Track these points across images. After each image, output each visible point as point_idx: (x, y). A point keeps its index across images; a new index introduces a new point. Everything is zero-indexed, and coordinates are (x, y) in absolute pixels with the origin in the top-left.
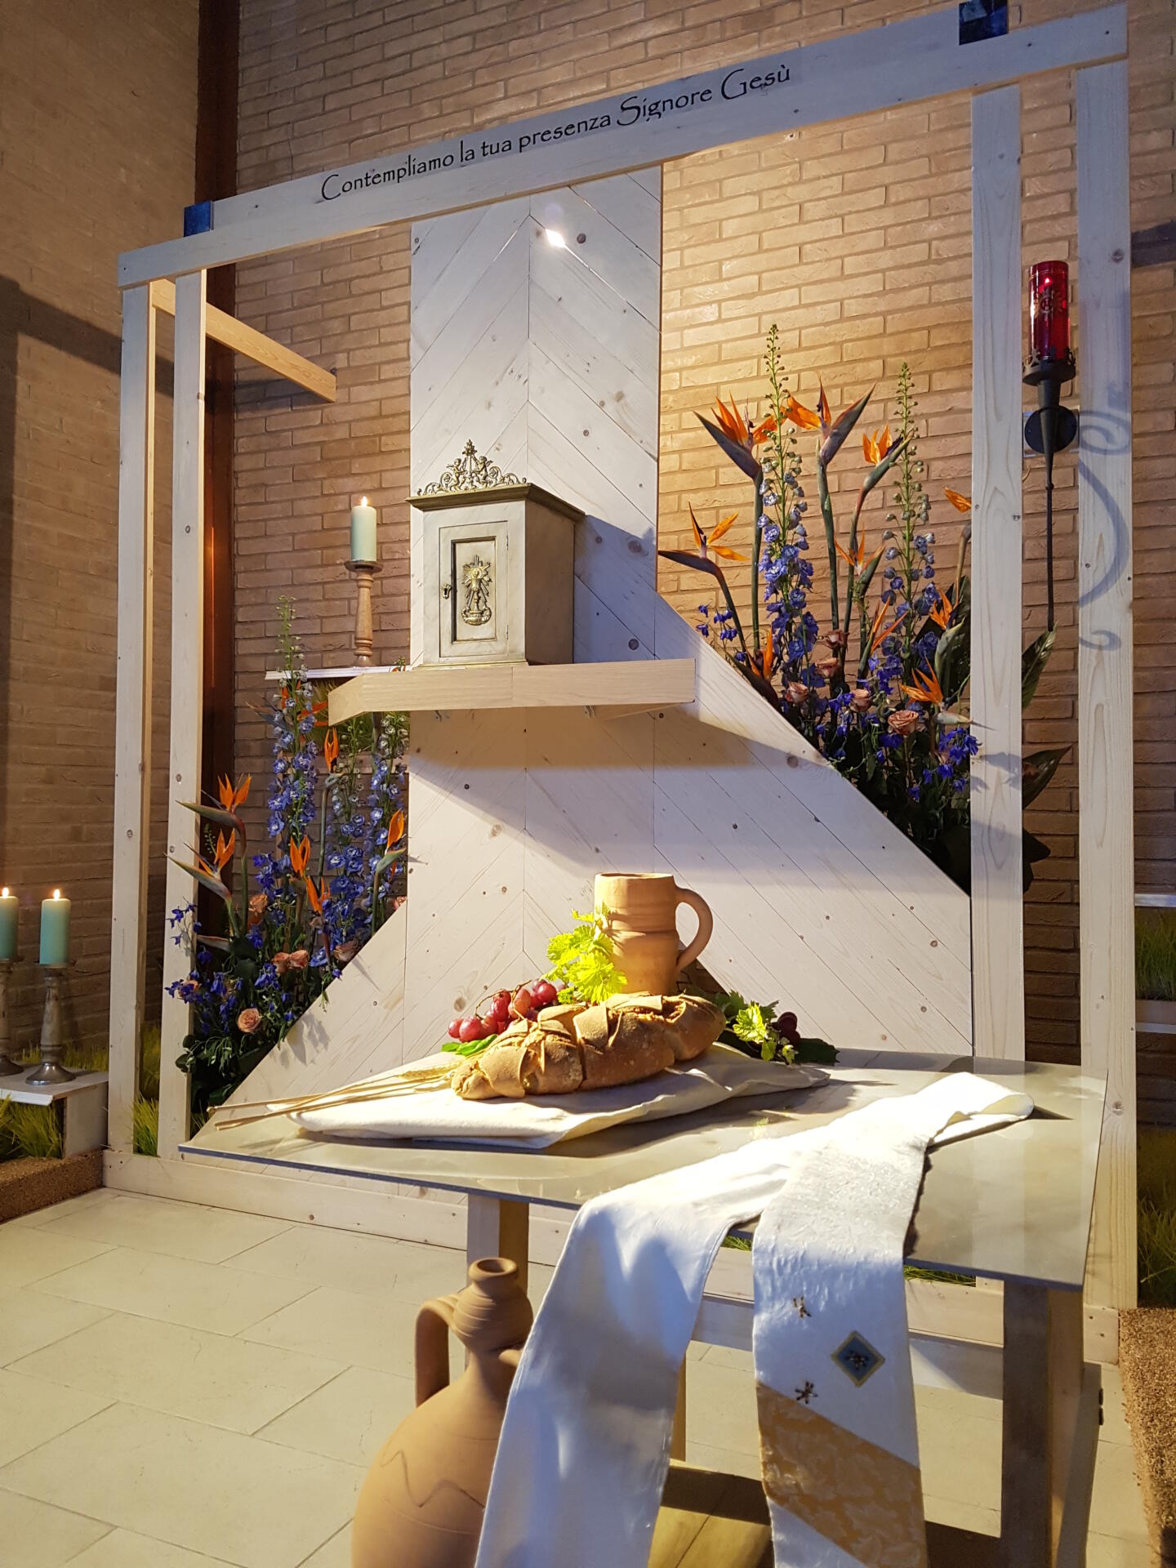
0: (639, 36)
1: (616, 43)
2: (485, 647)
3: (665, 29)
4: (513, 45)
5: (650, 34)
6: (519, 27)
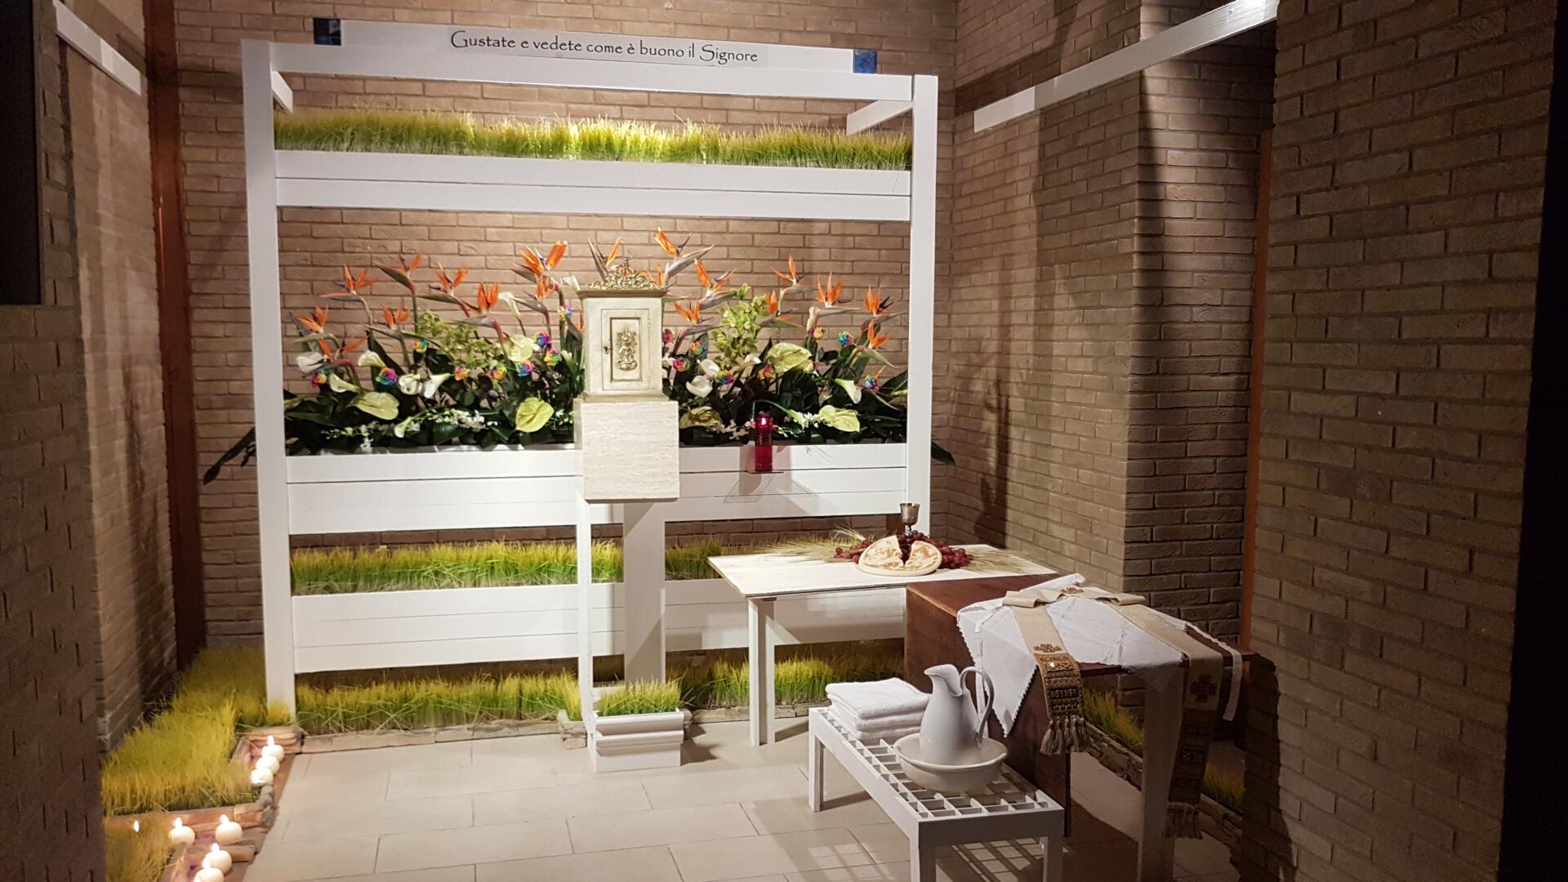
2: (634, 385)
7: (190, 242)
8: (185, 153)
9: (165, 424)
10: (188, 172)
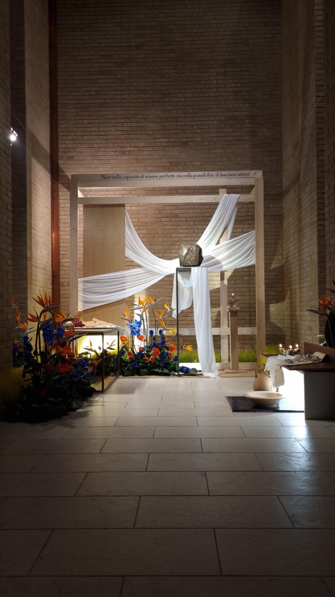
0: (161, 141)
1: (155, 141)
3: (165, 141)
4: (131, 136)
5: (163, 141)
6: (133, 132)
7: (61, 241)
8: (60, 217)
9: (52, 289)
10: (61, 222)
